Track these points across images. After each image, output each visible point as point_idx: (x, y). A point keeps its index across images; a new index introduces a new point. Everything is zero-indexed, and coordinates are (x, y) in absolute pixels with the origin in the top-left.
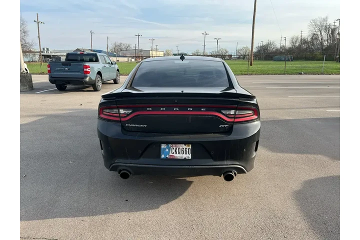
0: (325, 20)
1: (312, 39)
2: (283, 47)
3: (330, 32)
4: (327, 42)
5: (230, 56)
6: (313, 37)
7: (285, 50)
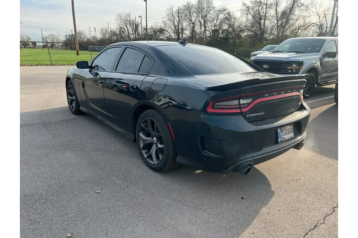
0: (129, 15)
1: (120, 32)
2: (94, 38)
3: (134, 27)
4: (132, 36)
5: (34, 43)
6: (120, 30)
7: (97, 40)
